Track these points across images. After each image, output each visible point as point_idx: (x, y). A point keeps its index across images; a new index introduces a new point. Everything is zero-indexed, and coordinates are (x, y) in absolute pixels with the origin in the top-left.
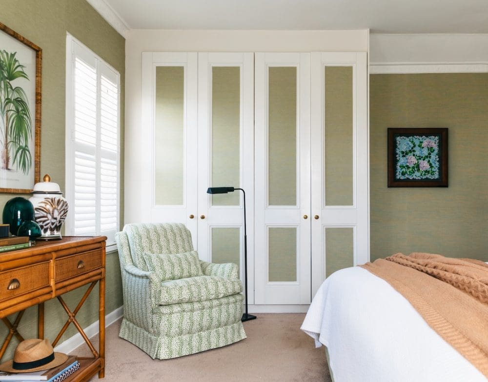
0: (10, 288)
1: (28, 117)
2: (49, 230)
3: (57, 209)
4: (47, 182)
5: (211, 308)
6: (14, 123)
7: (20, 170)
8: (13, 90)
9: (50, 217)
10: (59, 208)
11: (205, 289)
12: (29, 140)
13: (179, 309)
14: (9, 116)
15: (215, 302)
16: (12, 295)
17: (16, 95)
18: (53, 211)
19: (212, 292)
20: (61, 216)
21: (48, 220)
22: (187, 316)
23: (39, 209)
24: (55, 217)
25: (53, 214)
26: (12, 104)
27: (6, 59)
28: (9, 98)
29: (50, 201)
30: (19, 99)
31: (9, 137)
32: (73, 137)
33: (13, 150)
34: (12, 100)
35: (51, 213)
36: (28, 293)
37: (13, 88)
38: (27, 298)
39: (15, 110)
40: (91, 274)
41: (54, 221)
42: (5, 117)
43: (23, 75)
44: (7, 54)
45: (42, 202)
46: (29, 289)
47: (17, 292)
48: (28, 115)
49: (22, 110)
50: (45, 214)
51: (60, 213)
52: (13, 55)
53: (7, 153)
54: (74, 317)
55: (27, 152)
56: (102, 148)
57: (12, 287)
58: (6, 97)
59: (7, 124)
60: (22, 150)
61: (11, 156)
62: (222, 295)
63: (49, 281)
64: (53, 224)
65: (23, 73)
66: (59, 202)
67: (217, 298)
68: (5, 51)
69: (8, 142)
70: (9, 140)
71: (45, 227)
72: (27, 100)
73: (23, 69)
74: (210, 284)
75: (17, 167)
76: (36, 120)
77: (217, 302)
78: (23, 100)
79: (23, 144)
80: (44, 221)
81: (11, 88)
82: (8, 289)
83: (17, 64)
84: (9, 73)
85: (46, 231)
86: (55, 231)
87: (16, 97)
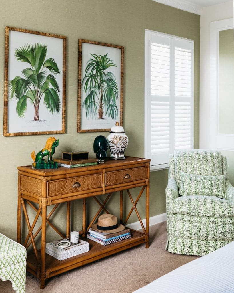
0: (74, 186)
1: (115, 87)
2: (116, 154)
3: (119, 143)
4: (117, 126)
5: (208, 223)
6: (106, 93)
7: (110, 118)
8: (106, 75)
9: (115, 146)
10: (120, 142)
11: (203, 208)
12: (116, 100)
13: (181, 218)
14: (103, 90)
15: (212, 220)
16: (75, 190)
17: (107, 77)
18: (117, 143)
19: (209, 211)
20: (122, 146)
21: (115, 148)
22: (187, 225)
23: (111, 142)
24: (118, 147)
25: (117, 145)
26: (105, 83)
27: (101, 60)
28: (103, 79)
29: (116, 137)
30: (110, 79)
31: (103, 101)
32: (149, 93)
33: (106, 107)
34: (105, 80)
35: (116, 144)
36: (86, 190)
37: (106, 74)
38: (84, 193)
39: (107, 85)
40: (136, 182)
41: (118, 149)
42: (101, 90)
43: (112, 65)
44: (102, 56)
45: (112, 138)
46: (87, 188)
47: (78, 189)
48: (116, 86)
49: (112, 84)
50: (113, 145)
51: (121, 144)
52: (105, 56)
53: (102, 109)
54: (135, 206)
55: (115, 107)
56: (175, 96)
57: (75, 186)
58: (101, 80)
59: (101, 94)
60: (111, 107)
61: (104, 111)
62: (218, 215)
63: (101, 184)
64: (118, 150)
65: (112, 63)
66: (120, 138)
67: (214, 216)
68: (100, 55)
69: (102, 104)
70: (103, 103)
71: (114, 152)
72: (115, 78)
73: (112, 61)
74: (209, 204)
75: (108, 116)
76: (121, 88)
77: (214, 220)
78: (112, 79)
79: (112, 103)
80: (113, 149)
81: (104, 74)
82: (73, 187)
83: (108, 60)
84: (103, 67)
85: (114, 154)
86: (119, 155)
87: (108, 78)
